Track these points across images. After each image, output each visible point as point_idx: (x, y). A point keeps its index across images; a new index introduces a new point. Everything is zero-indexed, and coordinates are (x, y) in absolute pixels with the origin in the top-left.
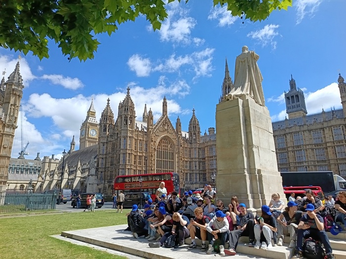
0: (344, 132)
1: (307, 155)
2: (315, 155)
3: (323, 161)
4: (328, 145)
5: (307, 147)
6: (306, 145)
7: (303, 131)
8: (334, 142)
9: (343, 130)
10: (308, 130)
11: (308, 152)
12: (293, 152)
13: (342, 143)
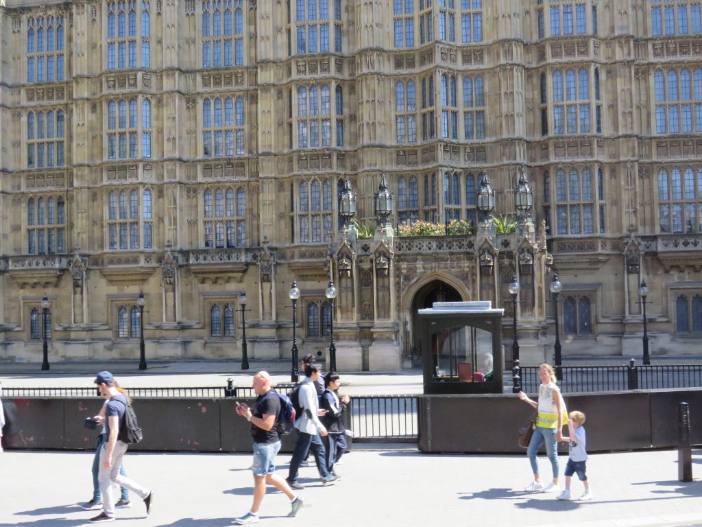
0: (338, 16)
1: (160, 131)
2: (200, 128)
3: (229, 162)
4: (265, 76)
5: (168, 84)
6: (159, 73)
8: (288, 64)
11: (166, 112)
12: (94, 108)
13: (324, 70)
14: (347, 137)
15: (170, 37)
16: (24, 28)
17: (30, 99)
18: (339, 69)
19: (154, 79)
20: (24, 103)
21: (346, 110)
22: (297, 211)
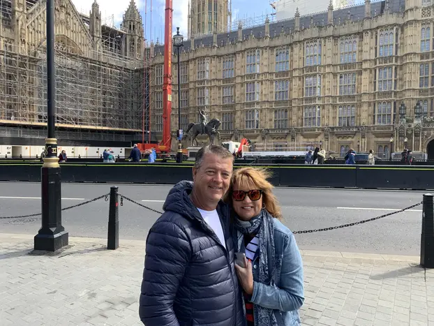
0: (397, 41)
1: (324, 86)
2: (339, 85)
3: (349, 96)
4: (365, 66)
5: (328, 70)
6: (324, 66)
7: (325, 38)
8: (375, 61)
9: (397, 35)
10: (334, 37)
11: (327, 80)
12: (300, 80)
13: (390, 62)
14: (398, 86)
15: (329, 53)
16: (275, 53)
17: (276, 77)
18: (396, 61)
19: (322, 69)
20: (275, 78)
21: (398, 77)
22: (377, 113)
